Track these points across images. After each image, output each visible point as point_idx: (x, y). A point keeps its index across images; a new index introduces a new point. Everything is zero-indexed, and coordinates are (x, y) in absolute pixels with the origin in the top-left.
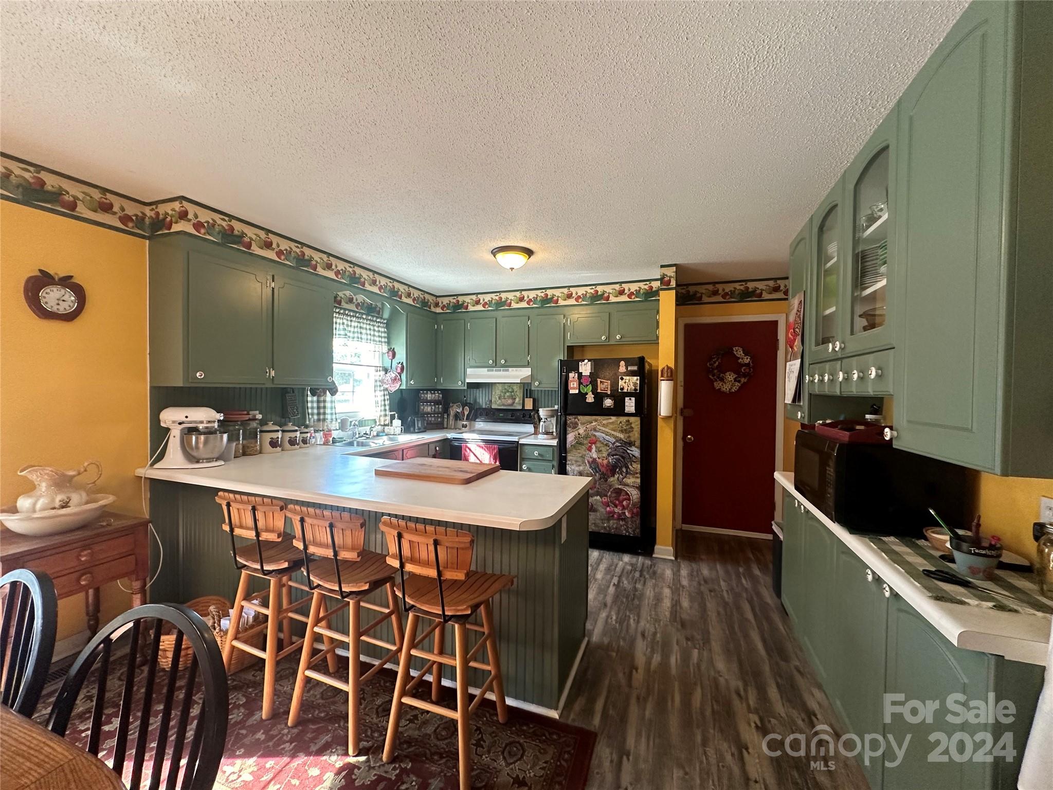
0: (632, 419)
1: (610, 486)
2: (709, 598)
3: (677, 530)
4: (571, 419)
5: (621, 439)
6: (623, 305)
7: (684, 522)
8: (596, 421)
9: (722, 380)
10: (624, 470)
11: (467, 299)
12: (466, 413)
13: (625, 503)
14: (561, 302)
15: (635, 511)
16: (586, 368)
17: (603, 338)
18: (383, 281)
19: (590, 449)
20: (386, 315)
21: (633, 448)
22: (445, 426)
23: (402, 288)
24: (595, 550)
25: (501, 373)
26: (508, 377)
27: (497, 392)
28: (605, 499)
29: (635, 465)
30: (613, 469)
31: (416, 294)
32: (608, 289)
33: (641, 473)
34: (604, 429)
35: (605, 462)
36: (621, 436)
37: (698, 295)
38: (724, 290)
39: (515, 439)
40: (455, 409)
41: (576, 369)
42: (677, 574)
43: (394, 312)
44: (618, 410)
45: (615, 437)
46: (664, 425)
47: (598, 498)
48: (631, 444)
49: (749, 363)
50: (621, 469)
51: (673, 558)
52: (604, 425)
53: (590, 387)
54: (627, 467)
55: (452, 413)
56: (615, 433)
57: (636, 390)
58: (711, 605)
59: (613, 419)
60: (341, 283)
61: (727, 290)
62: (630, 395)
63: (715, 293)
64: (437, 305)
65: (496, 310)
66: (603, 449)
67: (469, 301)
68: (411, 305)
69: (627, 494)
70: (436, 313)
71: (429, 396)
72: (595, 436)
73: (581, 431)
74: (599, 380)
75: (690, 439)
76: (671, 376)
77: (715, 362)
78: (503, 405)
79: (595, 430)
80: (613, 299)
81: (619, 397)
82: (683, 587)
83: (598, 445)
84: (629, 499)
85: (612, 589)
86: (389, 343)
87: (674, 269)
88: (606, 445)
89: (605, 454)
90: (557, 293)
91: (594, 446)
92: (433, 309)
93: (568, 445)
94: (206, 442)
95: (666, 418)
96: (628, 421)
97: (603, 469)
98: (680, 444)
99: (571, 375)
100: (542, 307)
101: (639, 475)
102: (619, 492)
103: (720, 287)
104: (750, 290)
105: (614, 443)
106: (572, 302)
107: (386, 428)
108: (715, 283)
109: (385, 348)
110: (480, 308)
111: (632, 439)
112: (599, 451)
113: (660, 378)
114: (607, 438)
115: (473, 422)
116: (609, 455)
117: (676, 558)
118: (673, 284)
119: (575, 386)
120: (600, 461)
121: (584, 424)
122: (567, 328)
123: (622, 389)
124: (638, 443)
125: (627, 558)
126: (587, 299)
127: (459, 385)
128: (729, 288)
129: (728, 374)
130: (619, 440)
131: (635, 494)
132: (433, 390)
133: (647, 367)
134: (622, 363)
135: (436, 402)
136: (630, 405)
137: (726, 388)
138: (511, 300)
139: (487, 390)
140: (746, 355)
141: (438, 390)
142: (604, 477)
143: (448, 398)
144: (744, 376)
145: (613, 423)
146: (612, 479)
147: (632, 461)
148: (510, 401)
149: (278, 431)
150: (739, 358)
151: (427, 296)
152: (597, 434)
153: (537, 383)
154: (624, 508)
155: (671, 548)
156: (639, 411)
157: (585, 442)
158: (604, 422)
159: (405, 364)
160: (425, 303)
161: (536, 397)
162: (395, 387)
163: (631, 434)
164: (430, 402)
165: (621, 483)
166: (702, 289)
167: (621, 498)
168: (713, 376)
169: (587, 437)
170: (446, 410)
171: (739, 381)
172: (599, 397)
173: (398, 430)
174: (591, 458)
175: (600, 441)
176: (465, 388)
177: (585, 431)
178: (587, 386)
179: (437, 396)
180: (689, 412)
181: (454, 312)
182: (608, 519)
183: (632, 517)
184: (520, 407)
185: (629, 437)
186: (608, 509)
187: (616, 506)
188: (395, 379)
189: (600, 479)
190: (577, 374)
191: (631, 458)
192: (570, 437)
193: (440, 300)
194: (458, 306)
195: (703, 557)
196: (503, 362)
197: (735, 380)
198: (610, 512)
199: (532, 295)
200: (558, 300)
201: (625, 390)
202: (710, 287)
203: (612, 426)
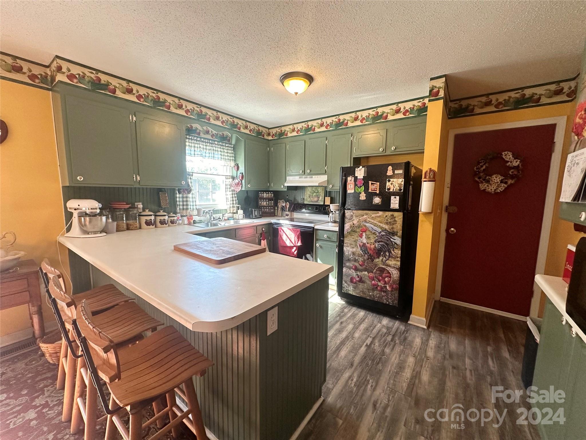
0: (396, 214)
1: (376, 265)
2: (451, 375)
3: (435, 301)
4: (348, 212)
5: (386, 230)
6: (399, 121)
7: (442, 296)
8: (367, 214)
9: (488, 181)
10: (387, 254)
11: (287, 129)
12: (288, 206)
13: (386, 279)
14: (350, 124)
15: (394, 286)
16: (360, 173)
17: (381, 150)
18: (225, 118)
19: (361, 236)
20: (233, 142)
21: (396, 237)
22: (276, 215)
23: (240, 122)
24: (362, 310)
25: (308, 179)
26: (312, 182)
27: (308, 192)
28: (371, 275)
29: (396, 251)
30: (378, 252)
31: (252, 126)
32: (387, 110)
33: (401, 258)
34: (372, 221)
35: (373, 246)
36: (387, 227)
37: (471, 107)
38: (497, 100)
39: (312, 225)
40: (282, 204)
41: (353, 173)
42: (425, 343)
43: (238, 140)
44: (385, 206)
45: (381, 228)
46: (424, 219)
47: (366, 273)
48: (394, 234)
49: (518, 166)
50: (385, 252)
51: (425, 327)
52: (373, 218)
53: (363, 188)
54: (390, 252)
55: (280, 206)
56: (381, 225)
57: (401, 190)
59: (381, 213)
60: (190, 118)
61: (501, 100)
62: (395, 194)
63: (488, 103)
64: (269, 134)
65: (305, 134)
66: (372, 236)
67: (288, 130)
68: (247, 134)
69: (389, 273)
70: (268, 140)
71: (265, 195)
72: (365, 226)
73: (355, 222)
74: (370, 182)
75: (452, 231)
76: (434, 177)
77: (482, 166)
78: (312, 202)
79: (365, 221)
80: (390, 118)
81: (386, 196)
82: (428, 358)
83: (368, 233)
84: (390, 277)
85: (363, 349)
86: (235, 160)
87: (444, 78)
88: (374, 233)
89: (373, 241)
90: (347, 117)
91: (364, 234)
92: (266, 137)
93: (345, 232)
95: (426, 214)
96: (393, 215)
97: (370, 252)
98: (443, 235)
99: (349, 179)
100: (336, 129)
101: (399, 259)
102: (382, 270)
103: (493, 98)
104: (527, 96)
105: (380, 232)
106: (358, 123)
107: (234, 215)
108: (488, 95)
109: (233, 164)
110: (295, 134)
111: (395, 230)
112: (368, 238)
113: (423, 180)
114: (375, 228)
115: (293, 212)
116: (375, 241)
117: (428, 327)
118: (442, 94)
119: (352, 187)
120: (368, 245)
121: (357, 216)
122: (353, 144)
123: (389, 189)
124: (400, 233)
125: (385, 321)
126: (370, 119)
127: (282, 188)
128: (502, 98)
129: (494, 176)
130: (385, 230)
131: (395, 274)
132: (267, 191)
133: (413, 171)
134: (390, 168)
135: (270, 199)
136: (395, 203)
137: (491, 188)
138: (315, 126)
139: (302, 191)
140: (515, 159)
141: (271, 191)
142: (371, 258)
143: (277, 196)
144: (512, 177)
145: (380, 216)
146: (377, 260)
147: (394, 248)
148: (316, 199)
149: (151, 215)
150: (508, 162)
151: (260, 128)
152: (367, 225)
153: (331, 186)
154: (385, 283)
155: (424, 319)
156: (402, 206)
157: (358, 230)
158: (373, 216)
159: (244, 174)
160: (259, 133)
161: (333, 196)
162: (239, 189)
163: (394, 226)
164: (266, 199)
165: (384, 264)
166: (474, 102)
167: (384, 275)
168: (479, 178)
169: (359, 226)
170: (276, 204)
171: (506, 183)
172: (370, 196)
173: (241, 216)
174: (362, 242)
175: (369, 230)
176: (286, 190)
177: (358, 222)
178: (361, 187)
179: (271, 195)
180: (454, 209)
181: (279, 138)
182: (373, 290)
183: (392, 291)
184: (322, 203)
185: (393, 228)
186: (373, 282)
187: (380, 281)
188: (238, 184)
189: (368, 259)
190: (353, 178)
191: (394, 245)
192: (347, 226)
193: (271, 131)
194: (282, 134)
195: (454, 330)
196: (308, 171)
197: (502, 182)
198: (374, 285)
199: (329, 121)
200: (347, 123)
201: (391, 190)
202: (484, 99)
203: (379, 219)
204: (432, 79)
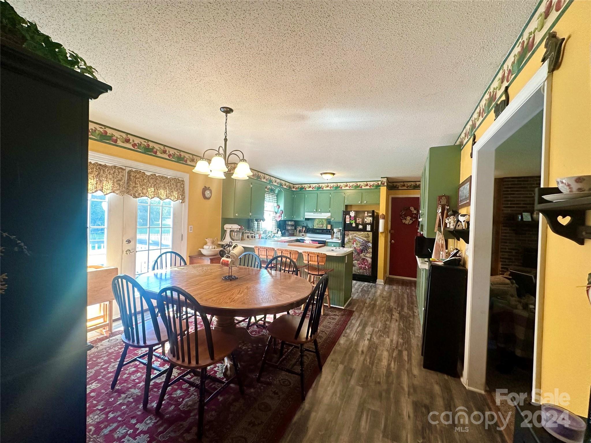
0: (369, 233)
1: (361, 257)
2: (394, 293)
3: (387, 277)
4: (346, 232)
5: (365, 240)
6: (368, 190)
7: (390, 274)
8: (356, 233)
9: (406, 219)
10: (366, 251)
11: (306, 186)
12: (304, 230)
13: (366, 263)
14: (343, 188)
15: (370, 266)
16: (352, 214)
17: (359, 202)
18: (278, 181)
19: (353, 244)
20: (276, 192)
21: (369, 243)
22: (295, 235)
23: (283, 182)
25: (319, 215)
26: (321, 216)
27: (316, 222)
28: (359, 262)
29: (370, 250)
30: (362, 251)
31: (287, 184)
32: (362, 184)
33: (372, 253)
34: (359, 236)
35: (359, 248)
36: (365, 239)
37: (397, 186)
38: (407, 185)
39: (325, 240)
40: (299, 228)
41: (349, 214)
42: (384, 288)
43: (280, 192)
44: (364, 230)
45: (363, 239)
46: (381, 235)
47: (356, 261)
48: (369, 242)
49: (416, 213)
50: (365, 251)
51: (383, 284)
52: (359, 235)
53: (354, 221)
54: (367, 250)
55: (298, 230)
56: (363, 238)
57: (371, 222)
58: (393, 295)
59: (362, 233)
60: (267, 183)
61: (408, 185)
62: (369, 224)
63: (404, 186)
64: (294, 187)
65: (318, 190)
66: (359, 244)
68: (286, 188)
69: (367, 260)
70: (293, 191)
71: (290, 223)
73: (350, 237)
74: (357, 218)
75: (393, 242)
76: (384, 217)
77: (403, 213)
78: (319, 227)
79: (355, 237)
80: (363, 188)
81: (365, 225)
82: (385, 290)
83: (357, 242)
84: (368, 262)
85: (360, 290)
86: (277, 202)
87: (386, 179)
88: (360, 242)
89: (359, 246)
90: (342, 184)
91: (355, 243)
92: (292, 189)
93: (345, 242)
94: (237, 235)
95: (381, 233)
96: (368, 233)
97: (358, 251)
98: (389, 244)
99: (347, 216)
100: (336, 190)
101: (371, 253)
102: (364, 259)
103: (406, 183)
104: (417, 185)
105: (362, 242)
106: (347, 188)
107: (276, 234)
108: (404, 182)
109: (276, 205)
110: (311, 189)
111: (369, 240)
112: (357, 244)
113: (380, 218)
114: (360, 239)
115: (306, 234)
116: (360, 246)
117: (385, 284)
118: (386, 184)
119: (348, 220)
120: (357, 248)
121: (351, 234)
122: (345, 198)
123: (366, 222)
124: (371, 242)
125: (366, 283)
126: (353, 187)
127: (301, 219)
128: (409, 184)
129: (408, 217)
130: (364, 240)
131: (370, 260)
132: (291, 221)
133: (375, 214)
134: (366, 212)
135: (292, 225)
136: (369, 228)
137: (407, 222)
138: (324, 186)
139: (312, 221)
140: (415, 210)
141: (293, 221)
142: (359, 254)
143: (296, 224)
144: (414, 218)
145: (362, 234)
146: (361, 255)
147: (369, 248)
148: (321, 226)
149: (249, 233)
150: (412, 211)
151: (291, 184)
152: (356, 238)
153: (333, 219)
154: (365, 265)
155: (383, 281)
156: (372, 230)
157: (352, 241)
158: (359, 234)
159: (283, 211)
160: (290, 187)
161: (332, 224)
162: (279, 220)
163: (369, 238)
164: (290, 225)
165: (365, 256)
166: (398, 184)
167: (365, 261)
168: (402, 218)
169: (352, 239)
170: (296, 229)
171: (412, 220)
172: (357, 225)
173: (280, 236)
174: (354, 246)
176: (304, 220)
177: (352, 237)
179: (293, 223)
180: (392, 231)
181: (301, 190)
182: (360, 269)
183: (368, 269)
184: (326, 228)
185: (368, 239)
186: (360, 265)
187: (363, 264)
188: (280, 216)
189: (357, 255)
190: (349, 216)
191: (369, 247)
192: (346, 239)
193: (295, 186)
194: (302, 188)
195: (395, 284)
196: (320, 210)
197: (411, 219)
198: (360, 267)
199: (332, 185)
200: (342, 187)
201: (367, 222)
202: (402, 183)
203: (362, 235)
204: (382, 178)
